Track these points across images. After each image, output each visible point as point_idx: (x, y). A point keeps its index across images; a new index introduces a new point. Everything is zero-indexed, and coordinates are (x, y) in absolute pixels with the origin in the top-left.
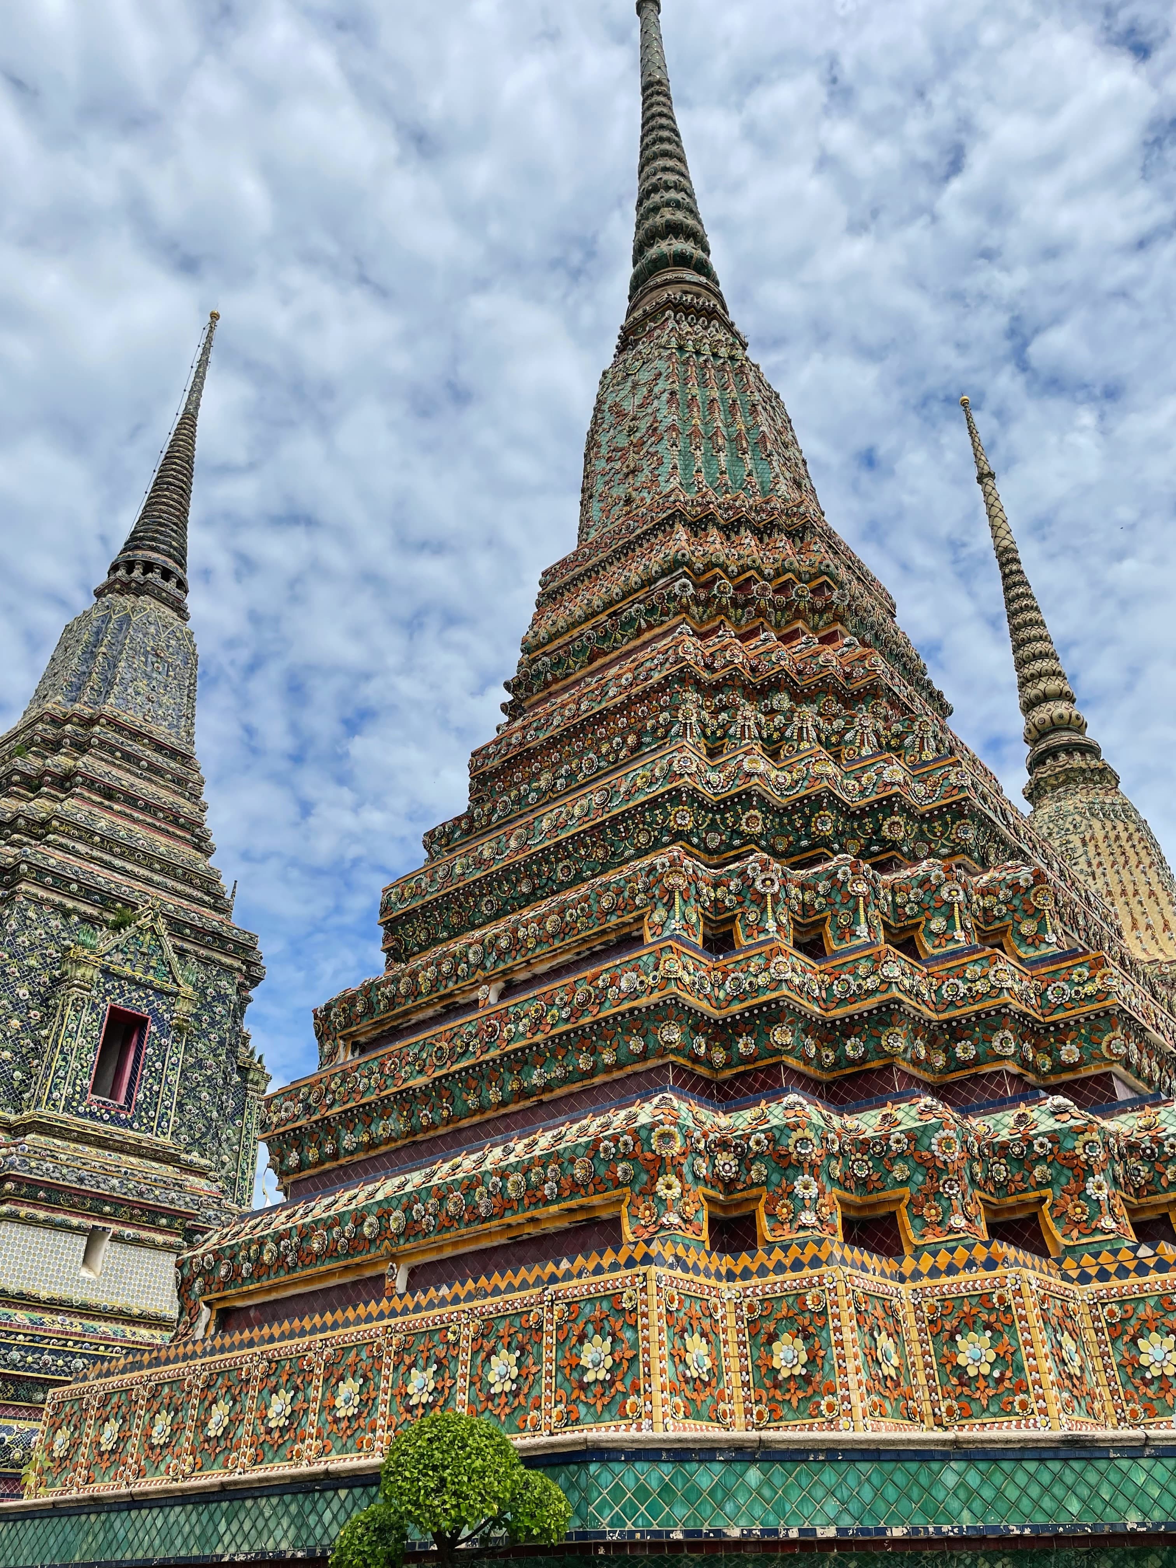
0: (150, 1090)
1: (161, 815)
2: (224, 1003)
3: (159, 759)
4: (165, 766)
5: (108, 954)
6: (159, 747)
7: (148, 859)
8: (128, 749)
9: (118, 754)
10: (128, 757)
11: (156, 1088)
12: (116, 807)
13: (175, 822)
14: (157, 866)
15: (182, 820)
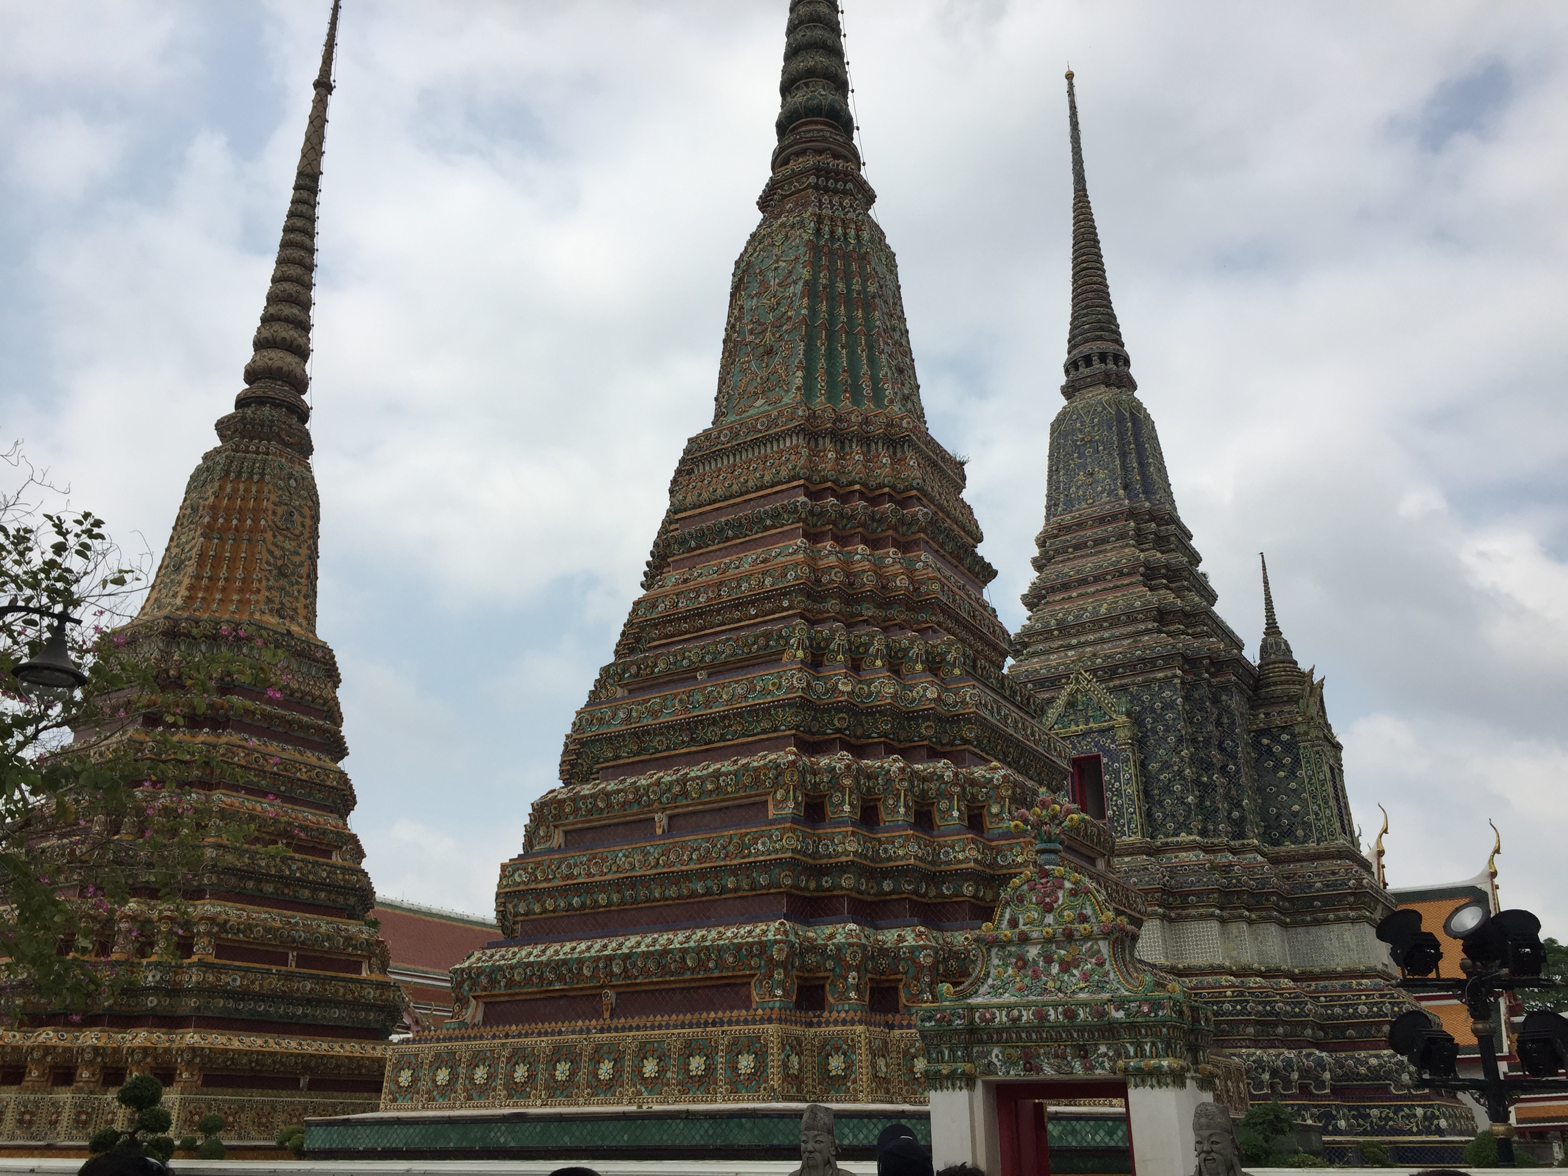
0: (1116, 805)
1: (1109, 577)
2: (1172, 708)
3: (1099, 532)
4: (1105, 534)
5: (1056, 723)
6: (1102, 520)
7: (1097, 623)
8: (1074, 542)
9: (1070, 550)
10: (1077, 547)
11: (1120, 802)
12: (1074, 594)
13: (1122, 574)
14: (1105, 624)
15: (1125, 570)
